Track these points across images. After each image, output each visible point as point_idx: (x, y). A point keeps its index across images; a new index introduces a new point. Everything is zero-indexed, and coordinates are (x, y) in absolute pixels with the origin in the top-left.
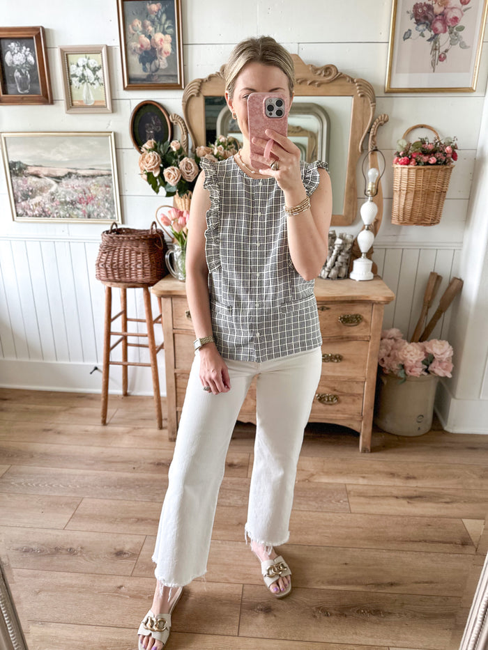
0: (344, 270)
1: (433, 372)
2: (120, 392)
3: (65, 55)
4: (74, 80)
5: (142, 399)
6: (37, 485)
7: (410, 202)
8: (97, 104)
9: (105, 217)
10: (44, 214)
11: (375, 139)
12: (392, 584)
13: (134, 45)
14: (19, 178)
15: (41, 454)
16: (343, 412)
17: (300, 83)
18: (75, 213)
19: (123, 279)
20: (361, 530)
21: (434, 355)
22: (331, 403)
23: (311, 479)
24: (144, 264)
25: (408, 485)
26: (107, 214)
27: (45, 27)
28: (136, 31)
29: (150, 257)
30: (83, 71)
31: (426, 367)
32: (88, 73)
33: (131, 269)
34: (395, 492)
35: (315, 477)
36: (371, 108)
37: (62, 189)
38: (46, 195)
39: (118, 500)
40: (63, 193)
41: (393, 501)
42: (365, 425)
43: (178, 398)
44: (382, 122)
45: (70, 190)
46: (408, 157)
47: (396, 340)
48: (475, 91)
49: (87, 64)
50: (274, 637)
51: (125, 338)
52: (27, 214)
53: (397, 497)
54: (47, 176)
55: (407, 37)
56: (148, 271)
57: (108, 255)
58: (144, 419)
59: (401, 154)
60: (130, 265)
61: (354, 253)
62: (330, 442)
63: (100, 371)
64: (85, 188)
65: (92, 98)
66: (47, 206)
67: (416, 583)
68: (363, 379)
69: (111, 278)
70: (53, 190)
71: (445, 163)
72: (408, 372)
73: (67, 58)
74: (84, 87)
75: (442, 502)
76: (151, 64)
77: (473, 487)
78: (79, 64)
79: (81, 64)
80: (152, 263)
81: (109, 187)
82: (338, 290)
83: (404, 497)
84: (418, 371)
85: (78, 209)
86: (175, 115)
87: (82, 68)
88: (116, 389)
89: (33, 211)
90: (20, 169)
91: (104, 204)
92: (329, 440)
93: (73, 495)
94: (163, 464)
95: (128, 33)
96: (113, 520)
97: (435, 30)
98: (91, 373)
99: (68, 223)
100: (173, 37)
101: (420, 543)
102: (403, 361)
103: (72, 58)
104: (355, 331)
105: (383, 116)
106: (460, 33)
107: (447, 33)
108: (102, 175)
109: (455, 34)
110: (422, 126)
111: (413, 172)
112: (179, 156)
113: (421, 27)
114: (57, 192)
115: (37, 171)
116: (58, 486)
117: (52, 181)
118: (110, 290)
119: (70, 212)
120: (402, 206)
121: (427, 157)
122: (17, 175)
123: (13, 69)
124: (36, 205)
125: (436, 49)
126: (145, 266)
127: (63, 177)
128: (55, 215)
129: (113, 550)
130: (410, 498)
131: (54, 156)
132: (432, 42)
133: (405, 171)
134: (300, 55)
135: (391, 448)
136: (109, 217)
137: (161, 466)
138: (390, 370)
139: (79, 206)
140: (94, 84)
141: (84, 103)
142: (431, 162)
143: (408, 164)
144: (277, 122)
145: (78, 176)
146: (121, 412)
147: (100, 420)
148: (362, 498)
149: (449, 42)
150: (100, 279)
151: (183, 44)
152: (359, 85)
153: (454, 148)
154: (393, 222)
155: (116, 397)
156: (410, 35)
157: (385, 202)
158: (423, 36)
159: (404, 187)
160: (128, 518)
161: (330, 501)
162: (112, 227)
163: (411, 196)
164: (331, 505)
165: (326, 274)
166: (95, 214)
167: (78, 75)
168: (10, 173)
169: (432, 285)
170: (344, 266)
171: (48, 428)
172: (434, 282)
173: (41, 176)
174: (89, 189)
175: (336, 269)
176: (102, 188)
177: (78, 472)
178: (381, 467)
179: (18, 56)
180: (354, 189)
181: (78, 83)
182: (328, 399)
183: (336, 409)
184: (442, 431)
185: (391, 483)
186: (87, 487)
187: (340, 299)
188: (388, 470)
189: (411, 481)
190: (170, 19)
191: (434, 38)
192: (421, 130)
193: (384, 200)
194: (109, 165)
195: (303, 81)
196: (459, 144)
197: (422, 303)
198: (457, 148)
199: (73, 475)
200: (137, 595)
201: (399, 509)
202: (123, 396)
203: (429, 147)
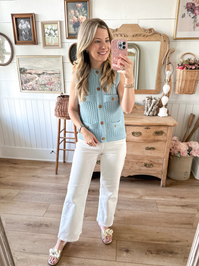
0: (155, 112)
1: (191, 154)
3: (43, 24)
4: (46, 35)
6: (31, 198)
7: (183, 85)
8: (55, 45)
9: (57, 90)
10: (33, 89)
11: (169, 58)
12: (177, 241)
13: (71, 20)
15: (32, 186)
16: (154, 170)
18: (46, 89)
19: (65, 116)
20: (163, 219)
21: (192, 148)
22: (149, 167)
23: (142, 198)
25: (182, 201)
27: (35, 13)
28: (72, 15)
31: (188, 152)
32: (52, 32)
34: (176, 204)
35: (143, 197)
36: (168, 46)
37: (40, 79)
38: (34, 81)
40: (41, 81)
41: (176, 207)
42: (163, 176)
44: (172, 52)
45: (44, 79)
46: (183, 66)
47: (176, 141)
49: (52, 28)
50: (130, 262)
51: (65, 140)
52: (26, 89)
53: (177, 206)
54: (35, 74)
55: (183, 16)
57: (60, 106)
59: (180, 65)
61: (160, 105)
63: (55, 153)
64: (50, 79)
65: (53, 42)
66: (34, 86)
68: (163, 157)
69: (61, 115)
70: (37, 79)
71: (198, 69)
72: (181, 154)
73: (44, 26)
74: (50, 38)
76: (78, 28)
78: (48, 28)
79: (49, 28)
81: (60, 78)
82: (153, 120)
83: (180, 206)
84: (186, 154)
85: (47, 87)
87: (49, 30)
88: (61, 160)
89: (29, 88)
90: (24, 71)
91: (57, 85)
93: (46, 203)
95: (68, 16)
97: (195, 13)
98: (51, 153)
99: (43, 93)
100: (87, 17)
101: (188, 225)
102: (179, 150)
103: (46, 26)
104: (160, 137)
105: (173, 49)
108: (57, 73)
110: (189, 53)
111: (185, 72)
113: (189, 12)
115: (31, 72)
116: (40, 199)
117: (37, 76)
118: (60, 120)
119: (44, 88)
120: (180, 86)
121: (191, 66)
122: (23, 73)
123: (22, 30)
124: (30, 85)
125: (195, 22)
127: (41, 74)
128: (38, 90)
130: (182, 206)
131: (37, 65)
132: (194, 19)
133: (182, 72)
134: (139, 25)
135: (174, 185)
136: (59, 90)
138: (174, 154)
140: (54, 36)
141: (50, 44)
142: (193, 68)
143: (183, 69)
144: (123, 51)
145: (47, 74)
146: (63, 169)
147: (55, 172)
148: (163, 206)
150: (56, 116)
152: (163, 37)
154: (176, 93)
155: (60, 163)
156: (185, 15)
158: (190, 16)
159: (181, 78)
162: (61, 95)
163: (184, 82)
164: (150, 208)
165: (148, 114)
166: (54, 89)
167: (48, 33)
168: (20, 72)
169: (191, 119)
170: (156, 111)
171: (34, 175)
172: (192, 118)
173: (32, 74)
174: (51, 79)
175: (152, 112)
176: (57, 79)
177: (47, 193)
178: (170, 193)
179: (24, 25)
180: (160, 79)
181: (48, 36)
182: (148, 165)
183: (152, 169)
184: (194, 178)
185: (175, 200)
186: (51, 199)
187: (155, 125)
188: (172, 194)
189: (182, 199)
190: (86, 10)
191: (194, 17)
192: (188, 55)
193: (172, 84)
194: (60, 69)
195: (140, 35)
197: (187, 126)
199: (45, 194)
200: (74, 244)
201: (178, 210)
202: (63, 163)
203: (192, 62)
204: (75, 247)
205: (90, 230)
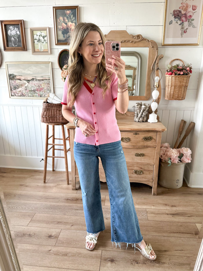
0: (145, 118)
1: (183, 161)
2: (51, 169)
3: (32, 31)
4: (36, 41)
5: (61, 173)
6: (17, 208)
7: (172, 90)
8: (44, 51)
10: (22, 95)
11: (158, 64)
12: (165, 251)
13: (60, 27)
14: (13, 80)
15: (19, 195)
16: (145, 178)
18: (35, 95)
19: (54, 121)
20: (152, 227)
21: (184, 154)
22: (140, 174)
25: (173, 209)
27: (24, 20)
28: (61, 21)
30: (39, 37)
31: (180, 159)
32: (41, 38)
33: (57, 117)
34: (167, 212)
36: (156, 52)
37: (30, 85)
38: (24, 87)
39: (50, 214)
40: (30, 87)
41: (166, 216)
42: (154, 183)
43: (76, 172)
44: (161, 58)
45: (33, 85)
46: (171, 72)
47: (167, 148)
48: (199, 45)
49: (41, 35)
51: (53, 147)
52: (15, 95)
53: (168, 214)
54: (24, 80)
55: (170, 23)
57: (47, 112)
58: (62, 181)
59: (168, 71)
61: (150, 111)
62: (140, 191)
63: (44, 160)
64: (39, 85)
65: (43, 48)
66: (24, 92)
67: (176, 250)
68: (153, 164)
69: (48, 121)
70: (26, 85)
71: (187, 74)
72: (172, 161)
74: (40, 44)
75: (187, 216)
77: (200, 210)
79: (38, 35)
81: (49, 84)
82: (143, 126)
83: (171, 214)
84: (176, 161)
85: (36, 93)
87: (39, 36)
89: (18, 94)
90: (13, 77)
91: (47, 92)
93: (31, 212)
94: (69, 199)
95: (57, 22)
96: (48, 222)
97: (183, 20)
98: (41, 161)
99: (32, 99)
101: (178, 234)
102: (170, 156)
103: (34, 32)
104: (149, 143)
105: (161, 55)
106: (193, 22)
107: (187, 22)
108: (46, 80)
109: (191, 22)
110: (177, 60)
111: (173, 78)
113: (176, 19)
114: (28, 86)
115: (20, 78)
116: (25, 208)
117: (26, 82)
118: (48, 126)
119: (33, 94)
120: (169, 92)
121: (179, 72)
122: (12, 79)
123: (11, 37)
124: (19, 92)
125: (182, 28)
127: (30, 80)
128: (27, 96)
129: (47, 235)
130: (173, 215)
131: (27, 72)
132: (181, 25)
133: (170, 78)
134: (127, 31)
135: (165, 193)
138: (165, 160)
139: (37, 92)
140: (43, 43)
141: (40, 50)
142: (181, 74)
143: (171, 75)
145: (36, 80)
146: (52, 178)
147: (43, 181)
148: (153, 214)
149: (188, 25)
152: (151, 43)
153: (191, 68)
154: (166, 99)
155: (50, 171)
156: (172, 22)
157: (162, 91)
158: (177, 23)
159: (170, 84)
160: (54, 222)
161: (139, 216)
163: (173, 88)
165: (138, 120)
166: (43, 95)
167: (37, 39)
168: (9, 78)
169: (182, 125)
170: (145, 117)
171: (23, 184)
172: (183, 123)
173: (21, 80)
174: (41, 85)
175: (142, 118)
176: (47, 85)
177: (35, 202)
178: (160, 201)
179: (13, 32)
180: (149, 85)
181: (37, 42)
182: (139, 172)
183: (142, 177)
184: (187, 186)
185: (165, 209)
186: (37, 209)
187: (144, 130)
188: (164, 203)
189: (173, 207)
190: (74, 16)
194: (49, 76)
195: (128, 41)
196: (193, 66)
197: (178, 132)
198: (192, 68)
199: (32, 204)
200: (57, 254)
201: (168, 219)
202: (52, 171)
203: (180, 68)
204: (58, 257)
205: (75, 240)
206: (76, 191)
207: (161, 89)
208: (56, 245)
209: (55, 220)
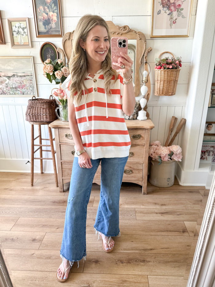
0: (135, 116)
1: (173, 159)
2: (40, 172)
4: (14, 33)
5: (49, 175)
7: (162, 85)
8: (25, 44)
9: (30, 94)
10: (3, 93)
11: (147, 58)
12: (151, 249)
13: (40, 17)
15: (2, 199)
16: (135, 177)
17: (113, 34)
18: (17, 92)
19: (37, 120)
20: (140, 227)
21: (174, 152)
22: (129, 173)
24: (46, 113)
25: (162, 208)
26: (31, 93)
28: (41, 11)
29: (49, 110)
30: (18, 29)
31: (170, 157)
32: (21, 30)
33: (41, 116)
34: (156, 211)
35: (122, 205)
36: (145, 44)
37: (11, 82)
38: (4, 84)
39: (35, 217)
40: (11, 84)
41: (155, 215)
42: (144, 182)
43: (63, 173)
44: (149, 51)
45: (14, 82)
46: (160, 66)
47: (158, 146)
48: (189, 37)
49: (20, 26)
50: (98, 273)
51: (41, 148)
53: (157, 213)
54: (4, 76)
55: (159, 13)
56: (48, 116)
57: (31, 110)
58: (49, 183)
59: (158, 65)
60: (40, 114)
61: (139, 109)
62: (130, 191)
63: (30, 163)
64: (21, 81)
65: (23, 41)
66: (4, 89)
67: (162, 248)
68: (142, 163)
69: (32, 120)
70: (7, 82)
71: (176, 68)
72: (162, 159)
73: (11, 23)
74: (19, 36)
75: (176, 215)
76: (48, 26)
77: (190, 208)
78: (16, 26)
79: (17, 26)
80: (50, 113)
81: (32, 81)
82: (133, 124)
83: (160, 213)
84: (167, 159)
85: (18, 90)
86: (59, 48)
87: (18, 28)
88: (37, 170)
91: (30, 88)
92: (130, 190)
93: (16, 216)
94: (56, 202)
95: (37, 12)
96: (32, 226)
97: (171, 10)
98: (26, 164)
99: (14, 97)
100: (57, 14)
101: (165, 232)
102: (160, 155)
103: (13, 23)
104: (138, 141)
105: (150, 48)
106: (182, 11)
107: (176, 11)
108: (28, 76)
109: (180, 12)
110: (167, 52)
111: (163, 72)
112: (61, 66)
113: (165, 9)
114: (9, 83)
116: (9, 212)
117: (6, 79)
118: (33, 126)
119: (15, 92)
120: (158, 87)
121: (169, 66)
125: (171, 19)
126: (47, 114)
127: (11, 77)
128: (8, 94)
129: (31, 239)
130: (162, 213)
131: (7, 67)
132: (170, 16)
133: (159, 72)
134: (113, 22)
135: (156, 192)
136: (32, 94)
137: (55, 203)
138: (155, 159)
139: (19, 89)
140: (23, 35)
141: (19, 44)
142: (170, 68)
143: (160, 69)
144: (123, 49)
145: (18, 76)
146: (39, 181)
147: (30, 184)
148: (142, 214)
149: (177, 15)
150: (28, 121)
151: (62, 17)
152: (139, 34)
154: (155, 94)
155: (37, 174)
156: (160, 12)
158: (166, 13)
159: (159, 79)
160: (39, 225)
161: (128, 215)
162: (33, 98)
163: (162, 83)
164: (128, 217)
165: (128, 117)
166: (26, 93)
167: (16, 31)
169: (173, 122)
170: (136, 114)
171: (7, 188)
172: (174, 120)
173: (1, 76)
174: (23, 82)
176: (29, 81)
177: (18, 206)
178: (150, 200)
180: (139, 80)
181: (16, 34)
182: (128, 171)
183: (132, 176)
184: (179, 185)
185: (155, 207)
186: (21, 212)
188: (154, 202)
189: (163, 206)
190: (55, 6)
191: (170, 13)
192: (166, 54)
193: (151, 85)
194: (31, 71)
195: (114, 33)
196: (182, 60)
197: (169, 129)
198: (181, 62)
199: (16, 208)
200: (40, 257)
201: (157, 218)
202: (41, 174)
203: (169, 61)
204: (41, 260)
205: (60, 242)
206: (64, 193)
207: (151, 84)
208: (40, 248)
209: (40, 224)
